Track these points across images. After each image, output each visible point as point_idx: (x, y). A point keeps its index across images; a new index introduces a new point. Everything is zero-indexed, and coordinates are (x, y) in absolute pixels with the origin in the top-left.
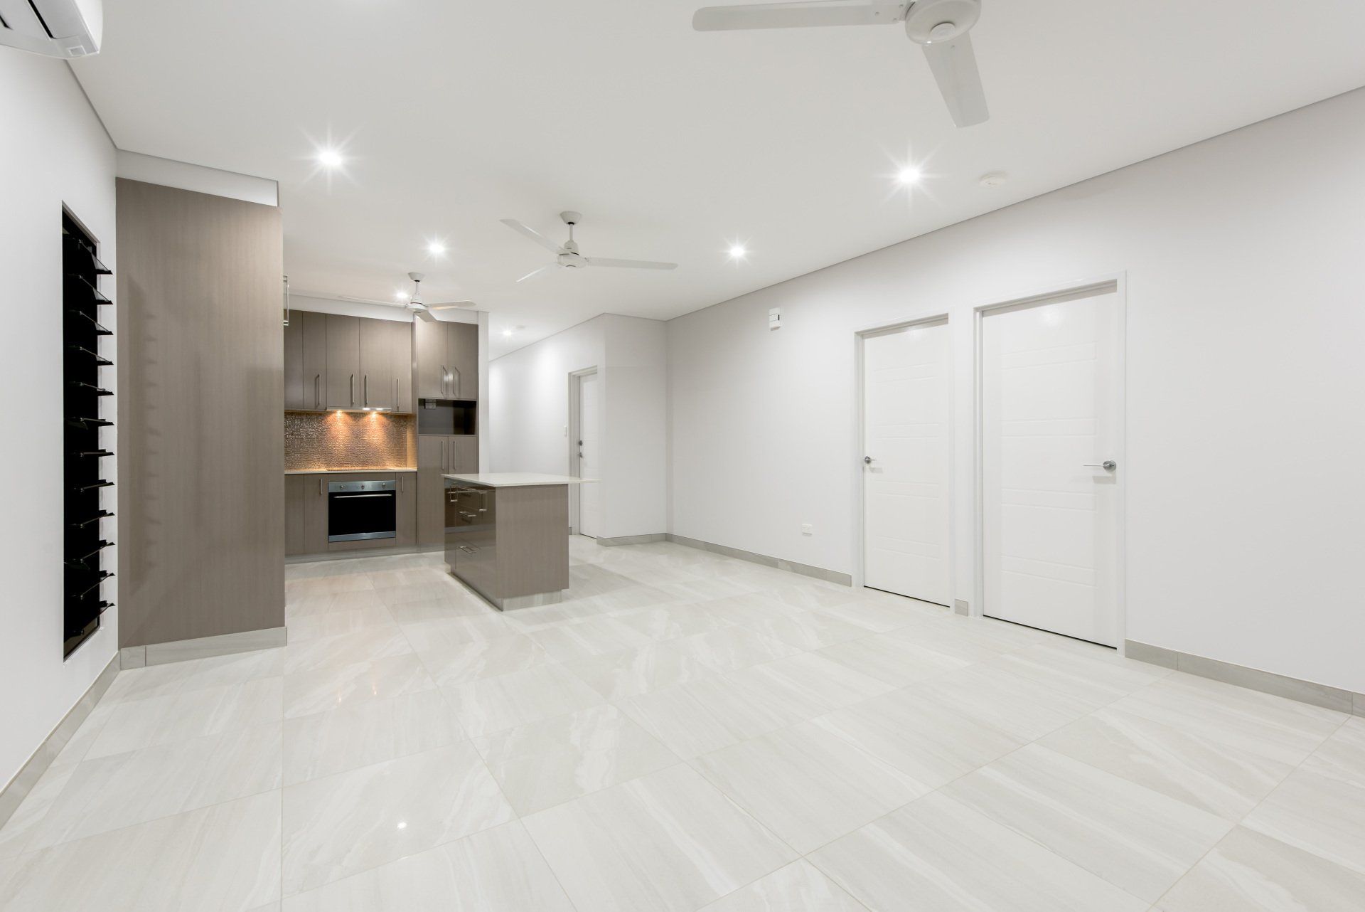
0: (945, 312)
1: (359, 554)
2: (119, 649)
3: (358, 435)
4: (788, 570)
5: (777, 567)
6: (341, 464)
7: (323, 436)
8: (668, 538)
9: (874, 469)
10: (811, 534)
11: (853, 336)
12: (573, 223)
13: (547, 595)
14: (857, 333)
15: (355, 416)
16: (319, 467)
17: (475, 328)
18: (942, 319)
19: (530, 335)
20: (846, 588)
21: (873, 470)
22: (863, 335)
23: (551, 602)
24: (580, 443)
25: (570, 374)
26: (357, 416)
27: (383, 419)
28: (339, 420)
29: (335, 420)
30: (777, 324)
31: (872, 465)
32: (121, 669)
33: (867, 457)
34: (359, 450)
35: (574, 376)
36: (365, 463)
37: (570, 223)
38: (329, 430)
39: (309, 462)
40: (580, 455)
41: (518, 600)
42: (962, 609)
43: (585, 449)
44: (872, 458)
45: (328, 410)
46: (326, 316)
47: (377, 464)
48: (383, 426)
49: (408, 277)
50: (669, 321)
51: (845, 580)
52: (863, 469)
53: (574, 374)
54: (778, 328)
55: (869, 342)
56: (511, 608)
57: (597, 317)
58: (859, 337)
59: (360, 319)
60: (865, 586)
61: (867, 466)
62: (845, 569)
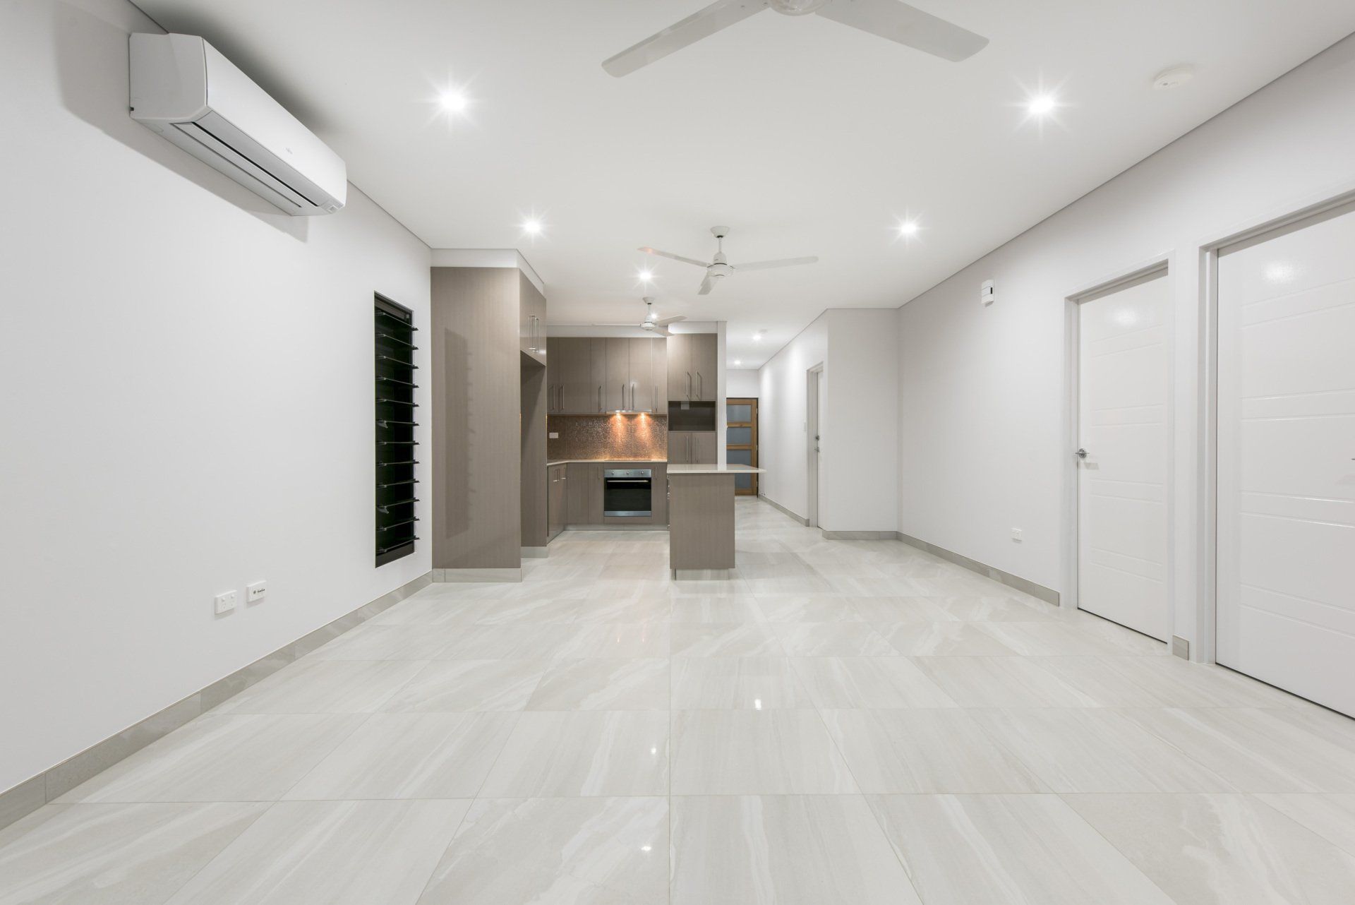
0: (1166, 258)
1: (626, 528)
2: (433, 568)
3: (631, 431)
4: (997, 580)
5: (988, 576)
6: (619, 456)
7: (607, 432)
8: (897, 537)
9: (1090, 464)
10: (1020, 541)
11: (1063, 301)
12: (722, 236)
13: (715, 572)
14: (1070, 298)
15: (629, 418)
16: (605, 458)
17: (715, 336)
18: (1160, 269)
19: (777, 336)
20: (1053, 607)
21: (1088, 466)
22: (1077, 299)
23: (718, 578)
24: (817, 438)
25: (808, 371)
26: (631, 417)
27: (650, 419)
28: (618, 419)
29: (615, 421)
30: (990, 298)
31: (1088, 459)
32: (433, 582)
33: (1081, 450)
34: (634, 445)
35: (812, 372)
36: (635, 456)
37: (719, 237)
38: (611, 428)
39: (597, 454)
40: (818, 450)
41: (689, 572)
42: (1182, 650)
43: (821, 443)
44: (1087, 450)
45: (608, 413)
46: (606, 339)
47: (645, 455)
48: (649, 425)
49: (643, 301)
50: (900, 308)
51: (1053, 598)
52: (1078, 464)
53: (811, 370)
54: (991, 303)
55: (1084, 307)
56: (683, 578)
57: (822, 314)
58: (1072, 304)
59: (629, 339)
60: (1079, 609)
61: (1082, 461)
62: (1054, 584)
